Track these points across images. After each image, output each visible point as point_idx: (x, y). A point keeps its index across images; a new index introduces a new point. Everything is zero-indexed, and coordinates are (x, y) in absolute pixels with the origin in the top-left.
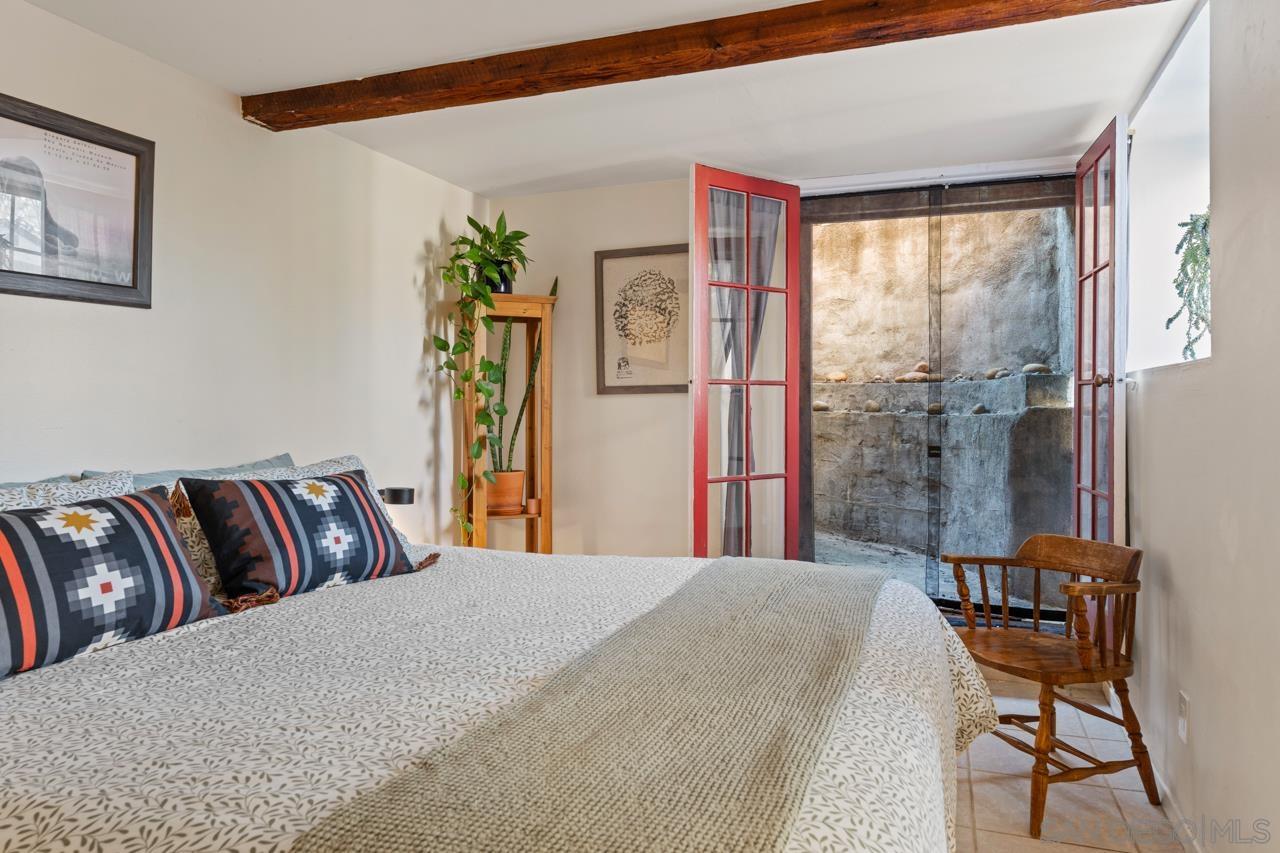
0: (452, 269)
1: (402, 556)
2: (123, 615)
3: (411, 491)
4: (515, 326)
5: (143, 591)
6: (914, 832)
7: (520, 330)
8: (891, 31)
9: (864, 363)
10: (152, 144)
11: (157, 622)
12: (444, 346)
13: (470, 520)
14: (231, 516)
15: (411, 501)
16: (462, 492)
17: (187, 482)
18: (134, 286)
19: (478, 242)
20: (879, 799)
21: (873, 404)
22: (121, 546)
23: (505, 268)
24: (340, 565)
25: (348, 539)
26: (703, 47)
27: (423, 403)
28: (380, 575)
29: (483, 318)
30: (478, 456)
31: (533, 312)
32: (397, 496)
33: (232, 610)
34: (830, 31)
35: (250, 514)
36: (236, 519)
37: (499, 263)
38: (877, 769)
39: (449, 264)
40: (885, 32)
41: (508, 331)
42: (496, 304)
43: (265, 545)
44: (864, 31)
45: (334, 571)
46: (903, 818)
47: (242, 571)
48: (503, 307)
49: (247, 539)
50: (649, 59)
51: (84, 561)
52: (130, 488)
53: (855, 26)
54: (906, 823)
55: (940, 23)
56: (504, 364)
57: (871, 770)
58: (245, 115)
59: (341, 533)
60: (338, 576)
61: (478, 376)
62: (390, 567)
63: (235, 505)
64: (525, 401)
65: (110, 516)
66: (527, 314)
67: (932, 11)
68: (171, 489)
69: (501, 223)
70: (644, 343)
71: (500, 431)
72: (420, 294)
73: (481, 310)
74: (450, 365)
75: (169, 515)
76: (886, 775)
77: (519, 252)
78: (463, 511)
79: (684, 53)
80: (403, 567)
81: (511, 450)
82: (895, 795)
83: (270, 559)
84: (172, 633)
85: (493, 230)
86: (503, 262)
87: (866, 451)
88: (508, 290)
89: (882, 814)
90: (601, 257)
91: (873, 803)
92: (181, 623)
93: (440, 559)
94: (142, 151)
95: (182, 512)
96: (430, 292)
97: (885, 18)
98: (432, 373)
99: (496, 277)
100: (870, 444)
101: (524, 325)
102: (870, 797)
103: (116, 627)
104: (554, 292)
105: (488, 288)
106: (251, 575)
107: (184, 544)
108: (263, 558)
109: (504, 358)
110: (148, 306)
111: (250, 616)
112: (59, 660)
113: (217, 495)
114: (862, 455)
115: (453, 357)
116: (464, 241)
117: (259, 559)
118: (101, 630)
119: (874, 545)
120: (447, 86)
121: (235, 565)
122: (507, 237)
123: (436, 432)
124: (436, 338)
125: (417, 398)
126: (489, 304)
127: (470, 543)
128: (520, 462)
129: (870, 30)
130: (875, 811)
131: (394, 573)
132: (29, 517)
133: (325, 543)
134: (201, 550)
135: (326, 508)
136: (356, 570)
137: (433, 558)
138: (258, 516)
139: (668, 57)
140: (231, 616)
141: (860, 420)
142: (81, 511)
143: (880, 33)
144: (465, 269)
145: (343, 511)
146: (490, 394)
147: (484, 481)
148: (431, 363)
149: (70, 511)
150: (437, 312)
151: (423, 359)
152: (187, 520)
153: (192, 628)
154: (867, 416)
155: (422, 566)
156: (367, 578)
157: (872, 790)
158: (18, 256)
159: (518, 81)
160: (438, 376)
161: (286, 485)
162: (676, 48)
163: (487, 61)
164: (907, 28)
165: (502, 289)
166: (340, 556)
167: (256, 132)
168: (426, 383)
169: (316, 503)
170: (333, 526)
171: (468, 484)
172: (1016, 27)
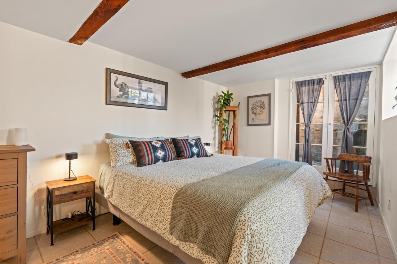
0: (218, 101)
1: (206, 154)
2: (163, 158)
3: (210, 143)
4: (231, 112)
5: (165, 155)
6: (285, 223)
7: (232, 113)
8: (308, 46)
9: (316, 119)
10: (168, 83)
11: (167, 160)
12: (217, 116)
13: (221, 150)
14: (178, 144)
15: (210, 145)
16: (220, 144)
17: (172, 138)
18: (165, 107)
19: (223, 96)
20: (282, 214)
21: (317, 129)
22: (162, 147)
23: (228, 101)
24: (196, 154)
25: (197, 150)
26: (265, 54)
27: (213, 127)
28: (202, 157)
29: (224, 111)
30: (223, 137)
31: (234, 109)
32: (207, 144)
33: (178, 159)
34: (292, 48)
35: (181, 144)
36: (179, 145)
37: (227, 100)
38: (285, 207)
39: (218, 100)
40: (306, 46)
41: (229, 113)
42: (227, 108)
43: (183, 150)
44: (301, 47)
45: (194, 155)
46: (284, 220)
47: (180, 154)
48: (228, 109)
49: (181, 148)
50: (254, 58)
51: (158, 149)
52: (164, 139)
53: (299, 46)
54: (284, 221)
55: (319, 43)
56: (228, 120)
57: (284, 207)
58: (182, 76)
59: (196, 149)
60: (195, 156)
61: (223, 122)
62: (204, 156)
63: (179, 143)
64: (232, 127)
65: (161, 143)
66: (233, 110)
67: (317, 40)
68: (170, 139)
69: (228, 92)
70: (258, 115)
71: (227, 133)
72: (213, 106)
73: (224, 109)
74: (218, 120)
75: (169, 143)
76: (286, 209)
77: (231, 98)
78: (220, 148)
79: (261, 56)
80: (206, 156)
81: (230, 137)
82: (285, 214)
83: (184, 152)
84: (169, 162)
85: (226, 93)
86: (228, 100)
87: (315, 140)
88: (229, 105)
89: (281, 217)
90: (249, 97)
91: (280, 214)
92: (171, 161)
93: (213, 155)
94: (166, 84)
95: (171, 143)
96: (214, 106)
97: (305, 44)
98: (214, 121)
99: (227, 102)
100: (316, 138)
101: (233, 112)
102: (281, 213)
103: (162, 160)
104: (239, 105)
105: (225, 105)
106: (181, 154)
107: (171, 148)
108: (183, 152)
109: (229, 118)
110: (167, 110)
111: (181, 161)
112: (154, 164)
113: (176, 141)
114: (314, 141)
115: (218, 118)
116: (221, 96)
117: (182, 152)
118: (160, 160)
119: (317, 162)
120: (216, 68)
121: (179, 153)
122: (229, 95)
123: (215, 133)
124: (215, 115)
125: (211, 126)
126: (225, 108)
127: (221, 154)
128: (231, 139)
129: (303, 46)
130: (280, 216)
131: (205, 157)
132: (150, 142)
133: (193, 150)
134: (174, 150)
135: (193, 144)
136: (198, 155)
137: (212, 155)
138: (182, 145)
139: (258, 57)
140: (178, 160)
141: (314, 132)
142: (157, 142)
143: (305, 47)
144: (221, 101)
145: (196, 145)
146: (225, 125)
147: (224, 142)
148: (214, 120)
149: (156, 142)
150: (216, 110)
151: (213, 119)
152: (172, 145)
153: (172, 161)
154: (316, 132)
155: (210, 156)
156: (200, 157)
157: (282, 211)
158: (148, 103)
159: (229, 65)
160: (216, 122)
161: (187, 140)
162: (259, 55)
163: (223, 62)
164: (311, 45)
165: (228, 105)
166: (196, 153)
167: (184, 79)
168: (213, 123)
169: (192, 143)
170: (194, 147)
171: (221, 143)
172: (340, 41)
